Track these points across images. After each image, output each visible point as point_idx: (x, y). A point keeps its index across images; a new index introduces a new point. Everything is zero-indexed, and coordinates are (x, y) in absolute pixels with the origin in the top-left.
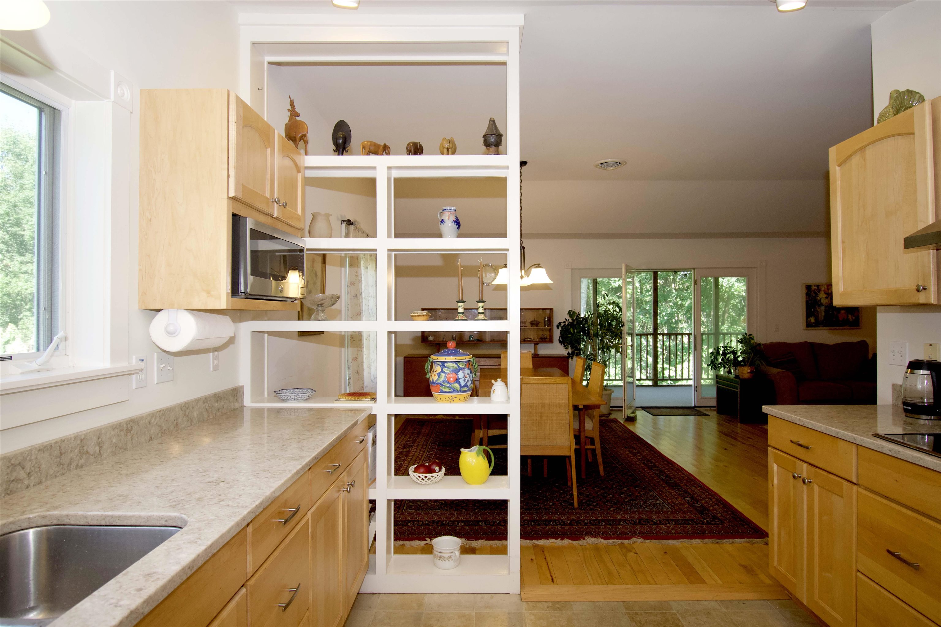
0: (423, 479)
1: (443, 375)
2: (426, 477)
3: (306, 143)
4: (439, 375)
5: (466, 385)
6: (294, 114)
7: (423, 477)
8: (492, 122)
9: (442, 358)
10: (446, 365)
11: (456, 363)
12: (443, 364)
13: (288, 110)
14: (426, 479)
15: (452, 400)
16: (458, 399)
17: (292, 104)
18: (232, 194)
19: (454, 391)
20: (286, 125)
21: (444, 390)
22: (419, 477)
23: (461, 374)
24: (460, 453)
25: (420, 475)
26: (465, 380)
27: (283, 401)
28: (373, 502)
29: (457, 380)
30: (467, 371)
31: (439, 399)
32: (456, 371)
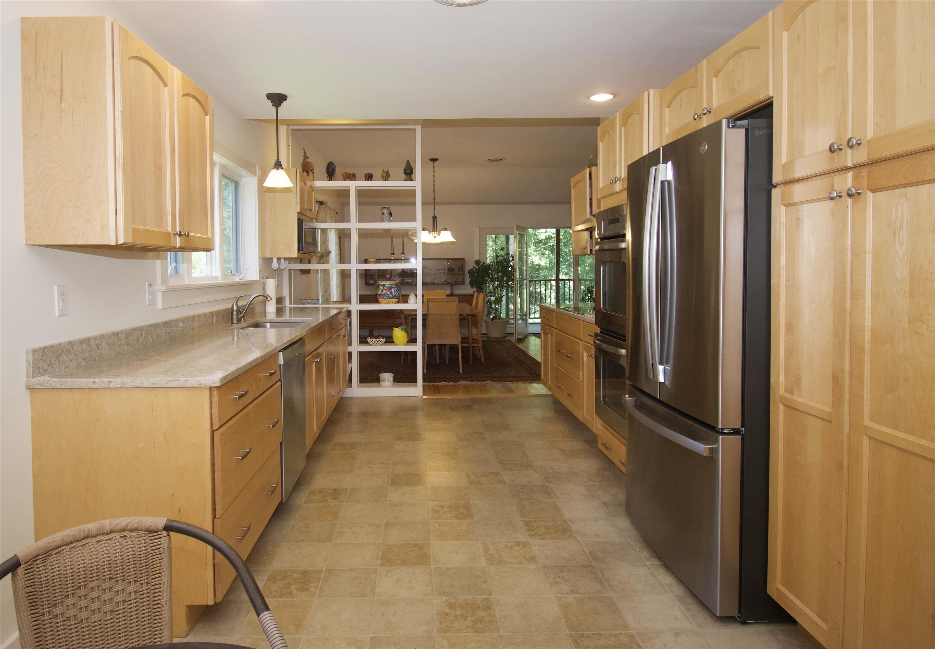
0: (374, 342)
1: (384, 290)
2: (376, 341)
3: (313, 173)
4: (382, 290)
5: (395, 296)
6: (306, 157)
7: (374, 341)
8: (408, 162)
9: (383, 282)
10: (385, 285)
11: (390, 284)
12: (384, 285)
13: (303, 155)
14: (376, 342)
15: (388, 303)
16: (391, 302)
17: (305, 153)
18: (298, 211)
19: (390, 298)
20: (302, 163)
21: (385, 298)
22: (373, 341)
23: (393, 290)
24: (393, 329)
25: (373, 340)
26: (395, 293)
27: (304, 304)
28: (350, 353)
29: (391, 293)
30: (396, 289)
31: (382, 302)
32: (390, 289)
